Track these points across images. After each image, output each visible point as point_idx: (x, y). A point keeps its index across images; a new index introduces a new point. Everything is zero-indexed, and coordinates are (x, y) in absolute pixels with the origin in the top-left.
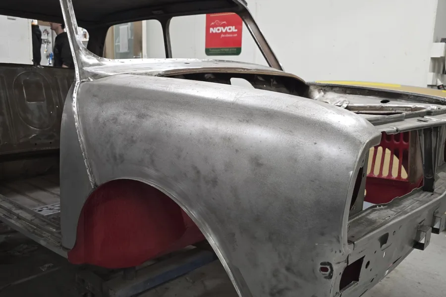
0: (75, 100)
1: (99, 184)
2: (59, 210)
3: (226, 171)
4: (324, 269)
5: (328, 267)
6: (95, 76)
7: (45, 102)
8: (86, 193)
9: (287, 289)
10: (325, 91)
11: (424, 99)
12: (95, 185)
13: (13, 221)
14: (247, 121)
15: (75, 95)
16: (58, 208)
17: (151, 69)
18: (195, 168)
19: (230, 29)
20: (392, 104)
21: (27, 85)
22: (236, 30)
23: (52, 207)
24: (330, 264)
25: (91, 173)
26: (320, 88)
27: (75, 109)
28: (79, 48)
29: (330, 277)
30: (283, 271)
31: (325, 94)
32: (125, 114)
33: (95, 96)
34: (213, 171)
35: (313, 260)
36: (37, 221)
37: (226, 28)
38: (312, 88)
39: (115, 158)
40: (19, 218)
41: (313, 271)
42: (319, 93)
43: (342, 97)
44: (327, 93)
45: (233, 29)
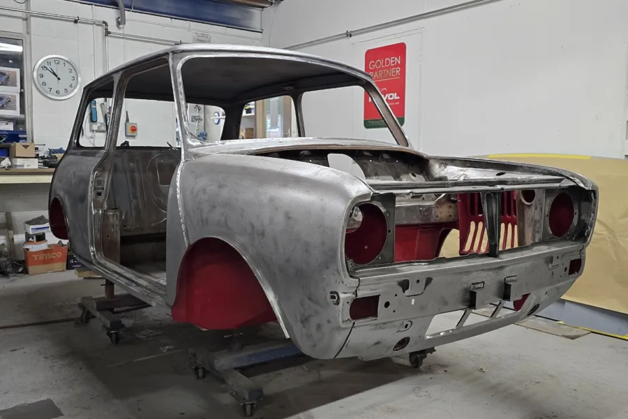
0: (178, 176)
1: (192, 243)
3: (270, 224)
4: (333, 297)
5: (336, 295)
6: (196, 155)
8: (183, 253)
9: (311, 316)
11: (537, 170)
12: (189, 245)
13: (132, 288)
14: (285, 186)
15: (179, 172)
17: (243, 148)
18: (252, 224)
19: (391, 96)
20: (508, 176)
22: (398, 98)
24: (337, 293)
25: (187, 235)
26: (441, 161)
27: (178, 184)
28: (186, 133)
29: (338, 303)
30: (307, 301)
31: (445, 167)
32: (211, 185)
33: (192, 172)
34: (262, 225)
35: (324, 290)
36: (150, 287)
37: (387, 95)
38: (431, 162)
39: (202, 221)
40: (138, 285)
41: (325, 298)
42: (440, 167)
43: (462, 170)
44: (448, 167)
45: (395, 96)
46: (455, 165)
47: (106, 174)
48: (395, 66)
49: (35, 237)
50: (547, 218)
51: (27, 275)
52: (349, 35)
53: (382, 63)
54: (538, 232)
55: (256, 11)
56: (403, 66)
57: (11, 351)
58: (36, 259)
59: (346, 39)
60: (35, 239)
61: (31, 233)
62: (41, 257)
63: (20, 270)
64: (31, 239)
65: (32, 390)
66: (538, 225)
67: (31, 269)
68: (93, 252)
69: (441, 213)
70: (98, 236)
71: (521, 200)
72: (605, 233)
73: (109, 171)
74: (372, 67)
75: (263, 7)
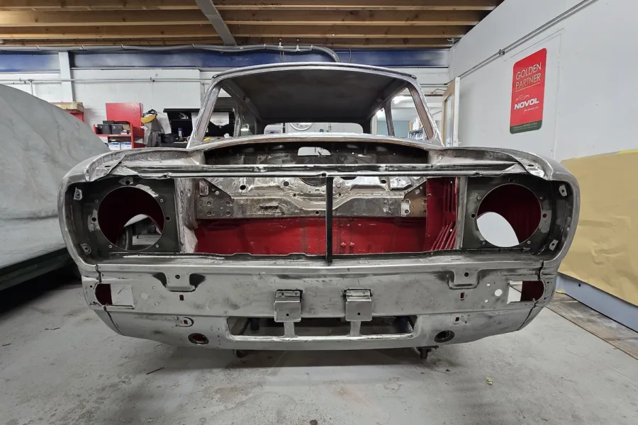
22: (538, 102)
26: (440, 153)
37: (529, 101)
38: (431, 154)
45: (535, 101)
48: (537, 73)
52: (502, 53)
53: (526, 72)
55: (445, 52)
56: (543, 71)
59: (500, 58)
69: (413, 206)
74: (518, 77)
75: (450, 47)
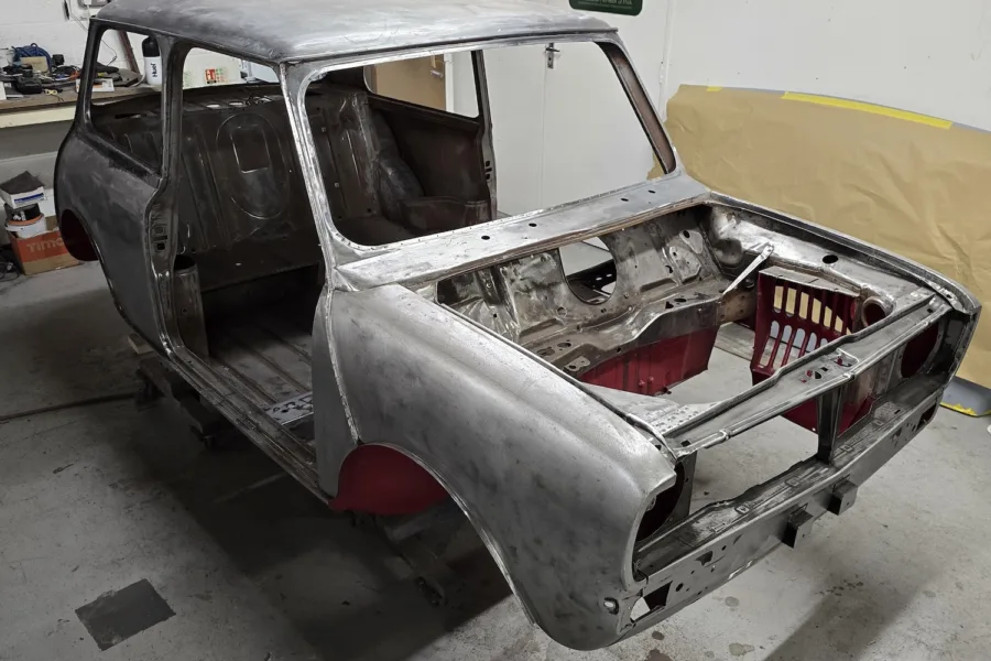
2: (310, 409)
3: (506, 480)
7: (271, 166)
9: (571, 614)
10: (739, 218)
12: (359, 441)
16: (308, 405)
21: (240, 140)
23: (300, 404)
24: (616, 601)
26: (732, 211)
29: (616, 612)
30: (567, 598)
31: (738, 223)
38: (716, 211)
41: (597, 604)
42: (729, 220)
43: (765, 235)
44: (743, 223)
46: (755, 223)
47: (168, 212)
49: (22, 213)
50: (900, 360)
51: (22, 277)
54: (883, 380)
57: (55, 472)
58: (32, 250)
60: (23, 216)
61: (15, 206)
62: (41, 246)
63: (9, 268)
64: (16, 217)
65: (113, 562)
66: (884, 370)
67: (26, 265)
68: (166, 340)
69: (729, 309)
70: (170, 312)
71: (860, 320)
72: (955, 258)
73: (173, 208)
